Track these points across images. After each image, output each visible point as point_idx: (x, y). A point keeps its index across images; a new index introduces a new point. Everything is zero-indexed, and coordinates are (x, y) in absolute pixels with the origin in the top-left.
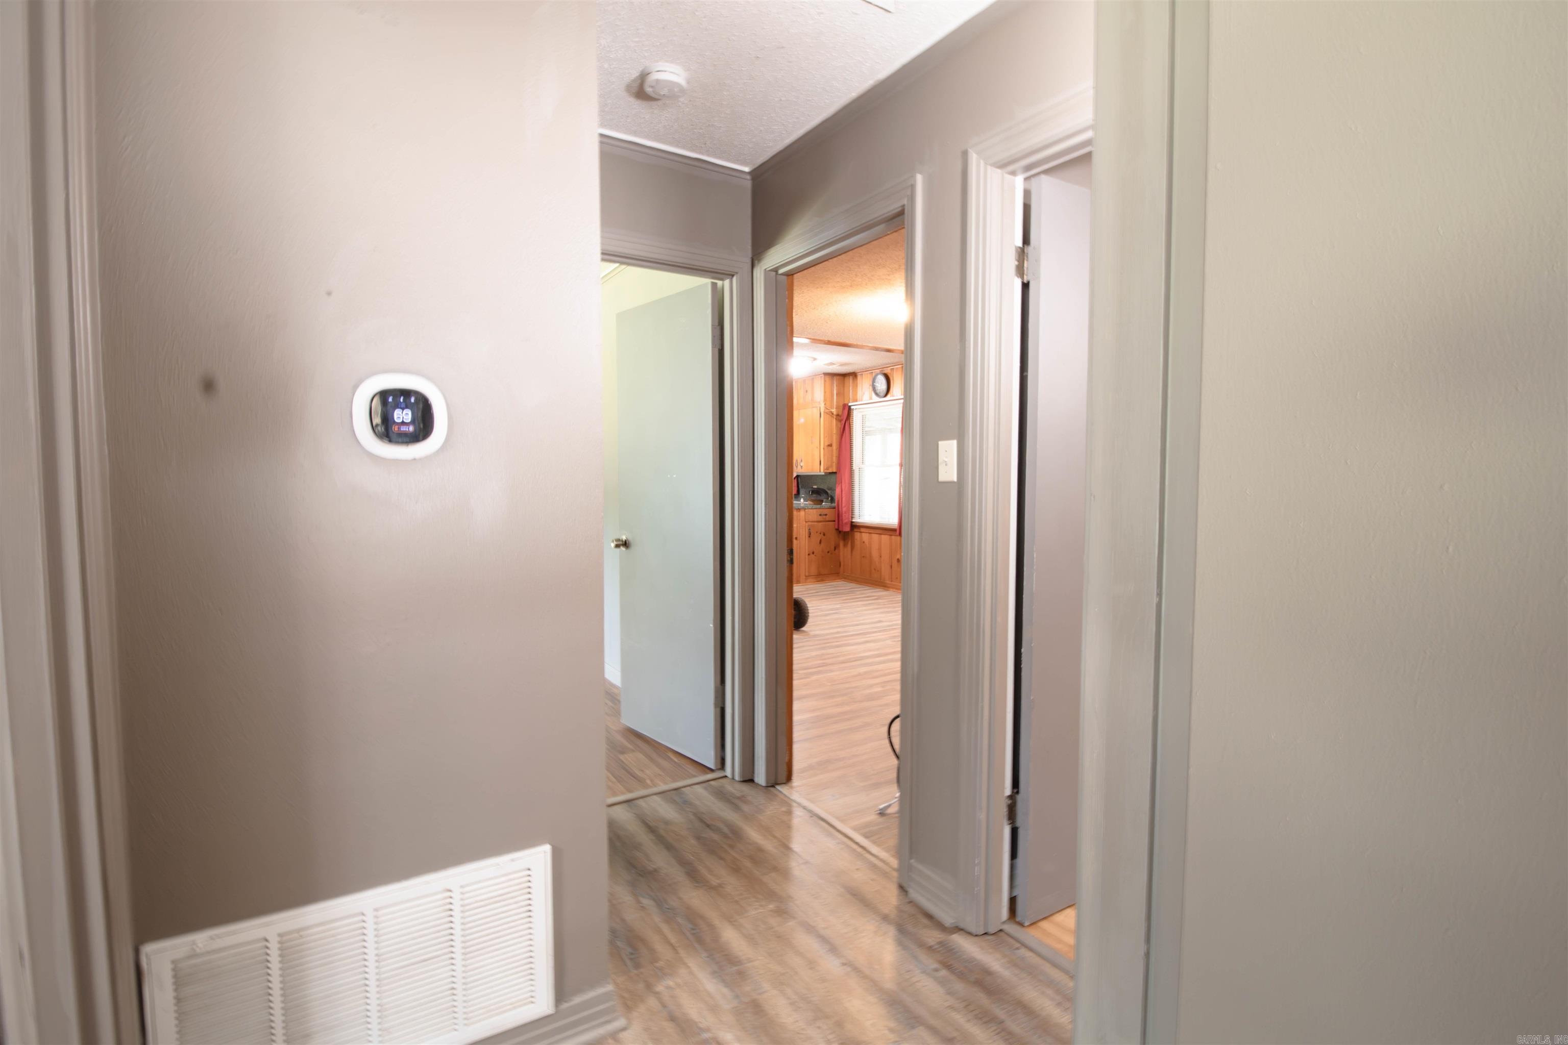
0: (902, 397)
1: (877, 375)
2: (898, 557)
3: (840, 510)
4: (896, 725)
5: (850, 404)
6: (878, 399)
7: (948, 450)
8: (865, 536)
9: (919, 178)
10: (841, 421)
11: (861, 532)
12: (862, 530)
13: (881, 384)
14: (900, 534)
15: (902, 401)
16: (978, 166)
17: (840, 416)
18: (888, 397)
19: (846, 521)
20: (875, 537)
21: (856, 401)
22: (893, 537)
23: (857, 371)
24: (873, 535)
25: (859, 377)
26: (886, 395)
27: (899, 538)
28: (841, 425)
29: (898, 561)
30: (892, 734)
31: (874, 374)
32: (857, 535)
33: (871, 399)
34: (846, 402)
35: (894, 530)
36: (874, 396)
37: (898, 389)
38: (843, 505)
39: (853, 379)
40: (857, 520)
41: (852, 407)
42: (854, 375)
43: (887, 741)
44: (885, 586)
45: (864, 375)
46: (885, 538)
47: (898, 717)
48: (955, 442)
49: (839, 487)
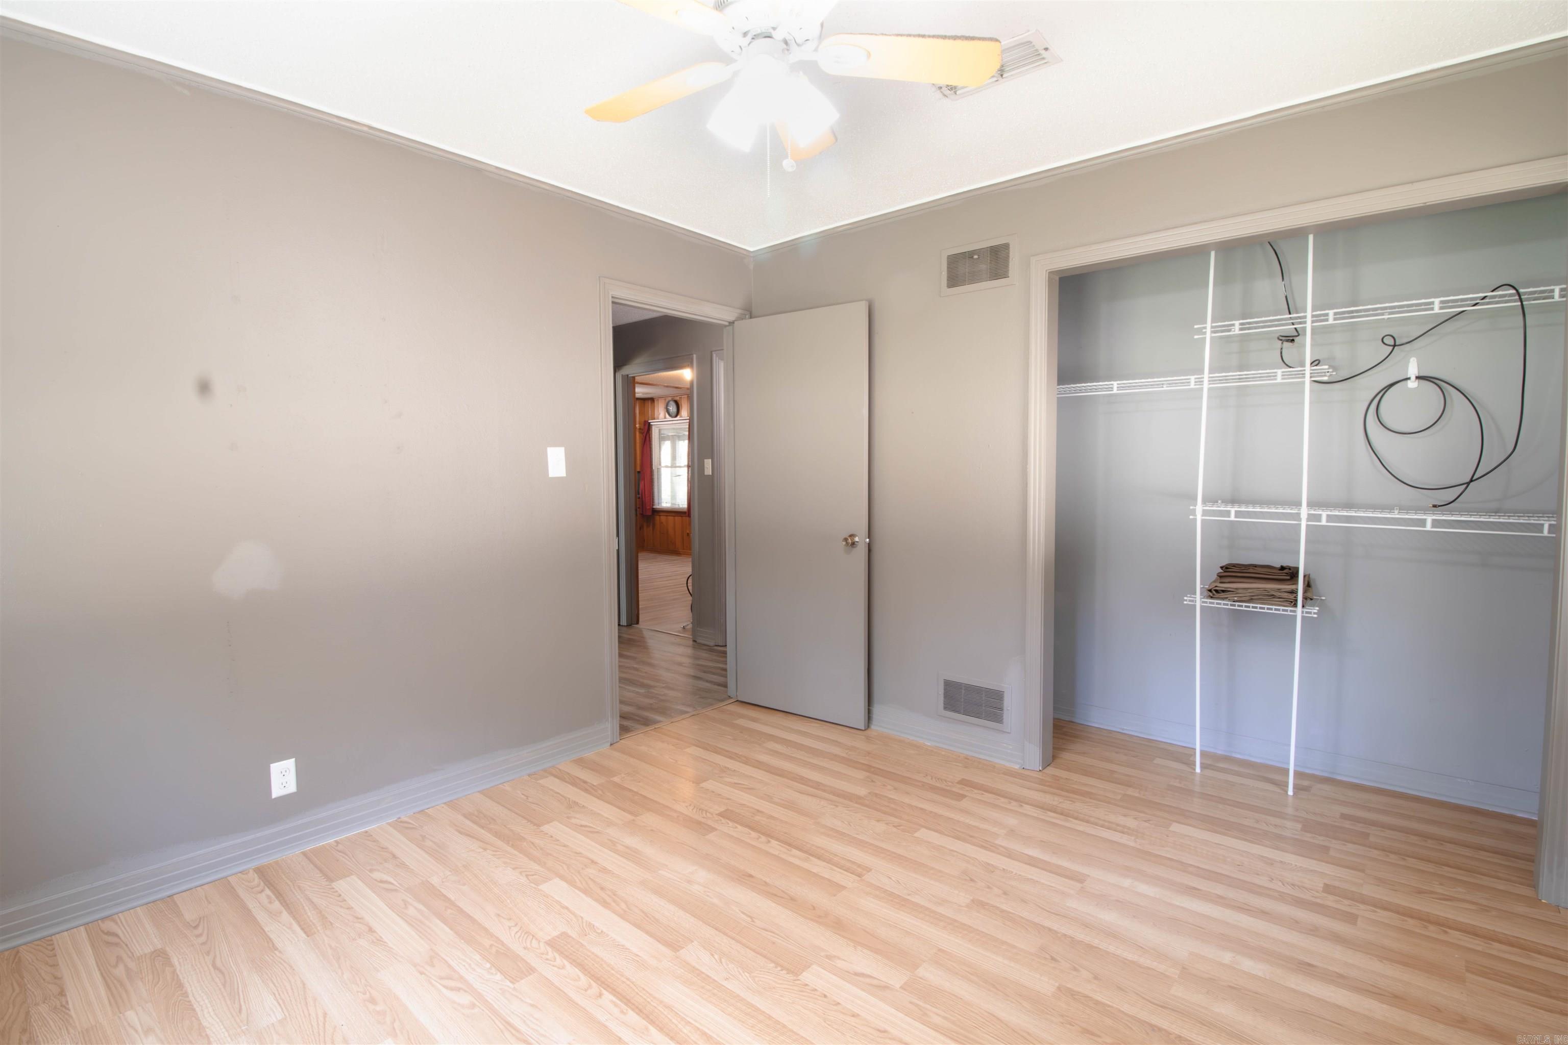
0: (688, 418)
1: (669, 402)
2: (688, 532)
3: (644, 499)
4: (690, 581)
5: (649, 421)
6: (671, 419)
7: (708, 463)
8: (663, 518)
9: (695, 356)
10: (642, 433)
11: (660, 516)
12: (662, 514)
13: (672, 408)
14: (689, 516)
15: (688, 421)
16: (716, 360)
17: (642, 430)
18: (678, 418)
19: (648, 508)
20: (671, 518)
21: (654, 419)
22: (684, 518)
23: (654, 397)
24: (669, 517)
25: (656, 401)
26: (676, 416)
27: (688, 518)
28: (643, 436)
29: (688, 534)
30: (689, 585)
31: (667, 401)
32: (657, 518)
33: (665, 418)
34: (646, 420)
35: (684, 513)
36: (667, 416)
37: (684, 413)
38: (646, 496)
39: (651, 403)
40: (656, 506)
41: (651, 424)
42: (652, 400)
43: (686, 588)
44: (680, 554)
45: (659, 401)
46: (678, 519)
47: (690, 576)
48: (710, 460)
49: (643, 482)
